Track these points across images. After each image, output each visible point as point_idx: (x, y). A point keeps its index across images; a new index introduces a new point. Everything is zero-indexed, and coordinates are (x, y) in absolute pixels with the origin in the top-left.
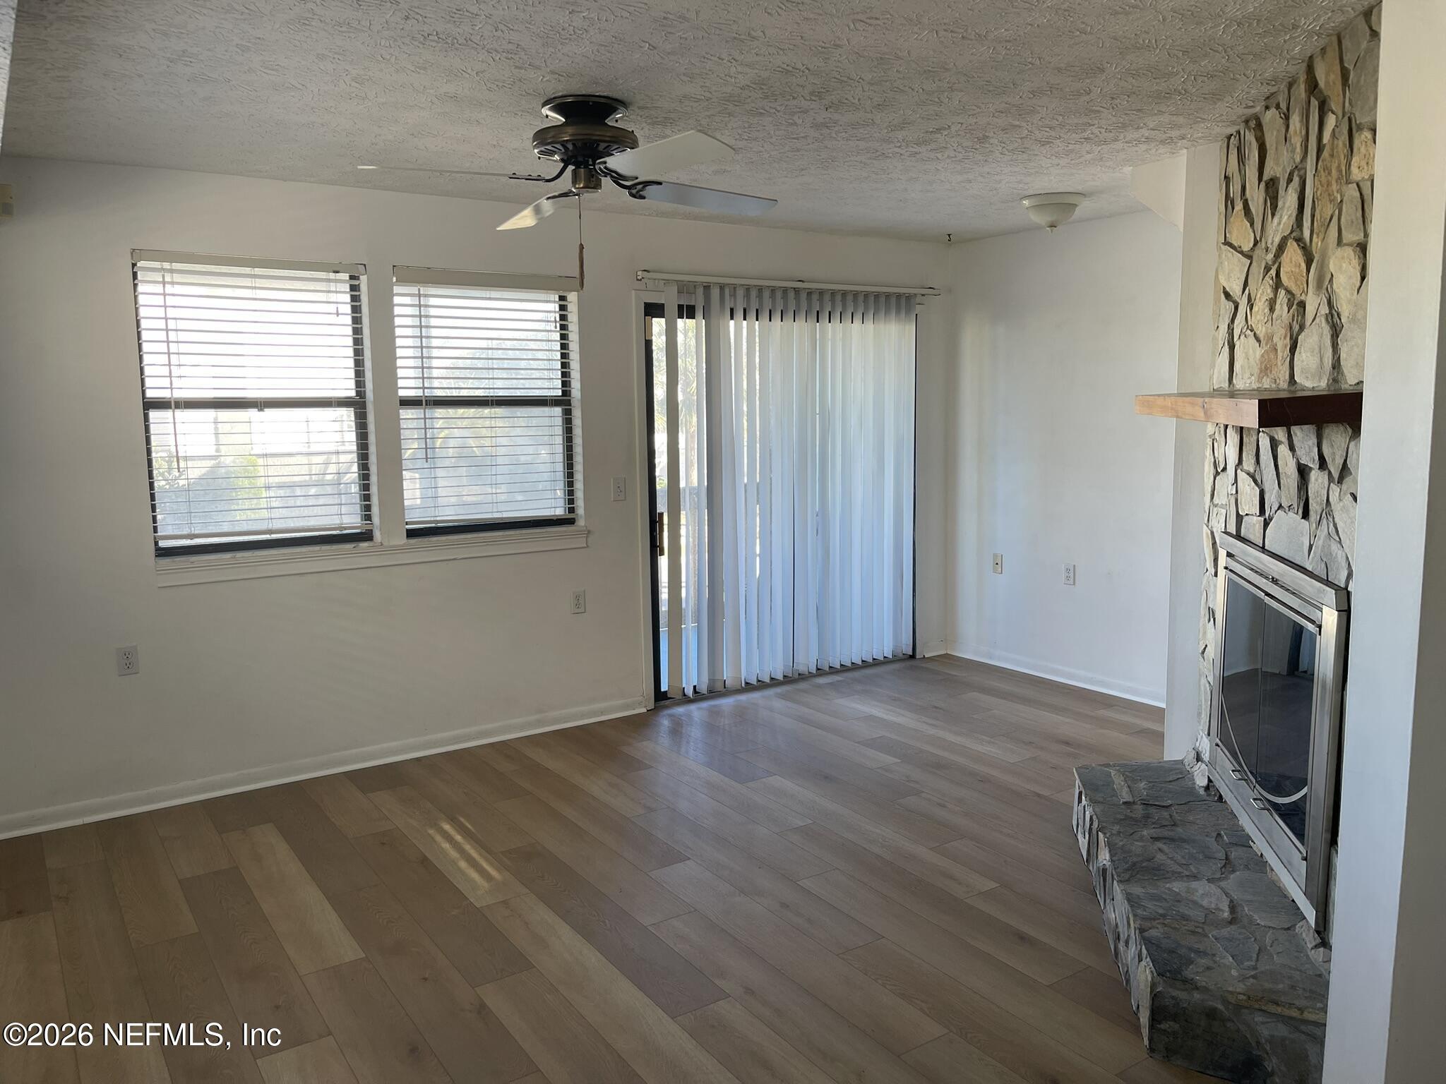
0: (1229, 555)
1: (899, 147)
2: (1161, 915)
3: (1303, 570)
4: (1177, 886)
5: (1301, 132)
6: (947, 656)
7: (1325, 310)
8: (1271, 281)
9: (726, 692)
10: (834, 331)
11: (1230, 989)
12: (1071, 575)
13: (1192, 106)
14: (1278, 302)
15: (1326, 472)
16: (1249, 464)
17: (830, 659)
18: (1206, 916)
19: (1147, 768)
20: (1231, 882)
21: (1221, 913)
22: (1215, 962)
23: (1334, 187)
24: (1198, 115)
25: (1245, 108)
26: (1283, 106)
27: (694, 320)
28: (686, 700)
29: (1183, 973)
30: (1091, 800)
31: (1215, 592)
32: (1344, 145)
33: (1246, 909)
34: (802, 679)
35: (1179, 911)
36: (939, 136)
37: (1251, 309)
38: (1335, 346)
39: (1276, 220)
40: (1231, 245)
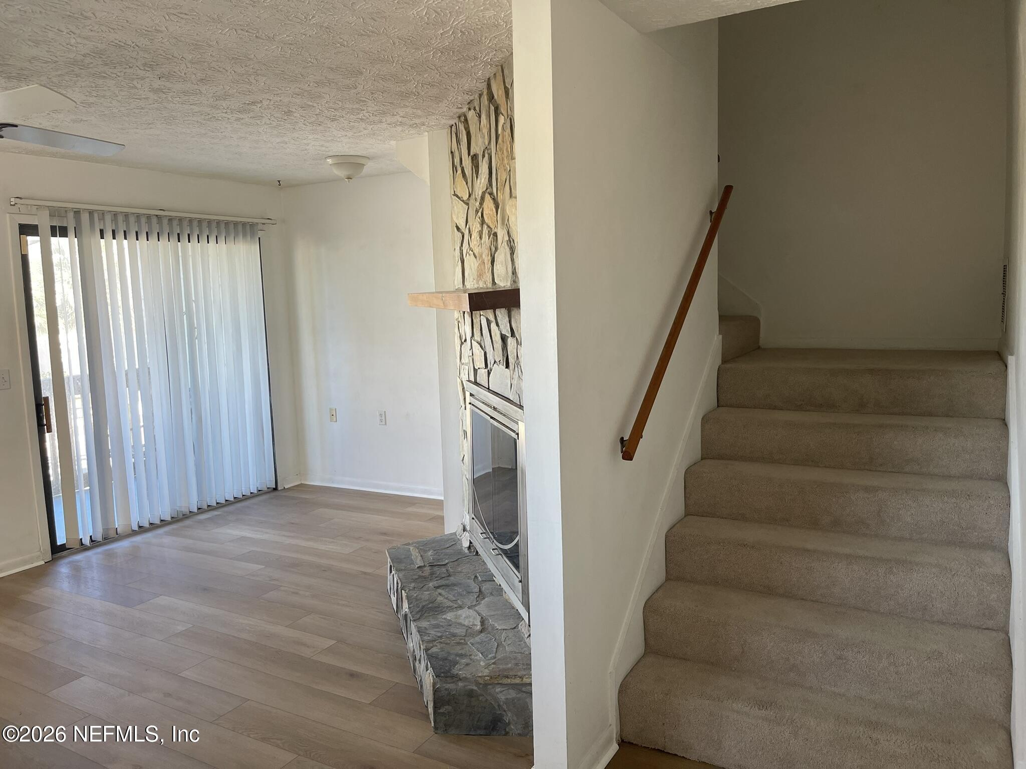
0: (471, 395)
1: (226, 113)
2: (439, 637)
3: (507, 400)
4: (449, 616)
5: (487, 126)
6: (301, 485)
7: (507, 238)
8: (479, 220)
9: (119, 537)
10: (193, 249)
11: (480, 675)
12: (383, 418)
13: (424, 104)
14: (484, 232)
15: (515, 338)
16: (477, 336)
17: (208, 500)
18: (466, 631)
19: (434, 541)
20: (482, 608)
21: (475, 627)
22: (471, 659)
23: (506, 161)
24: (429, 110)
25: (457, 108)
26: (477, 109)
27: (67, 238)
28: (83, 548)
29: (452, 672)
30: (396, 570)
31: (466, 420)
32: (509, 135)
33: (490, 621)
34: (187, 518)
35: (450, 632)
36: (255, 107)
37: (471, 237)
38: (512, 260)
39: (479, 181)
40: (457, 196)
